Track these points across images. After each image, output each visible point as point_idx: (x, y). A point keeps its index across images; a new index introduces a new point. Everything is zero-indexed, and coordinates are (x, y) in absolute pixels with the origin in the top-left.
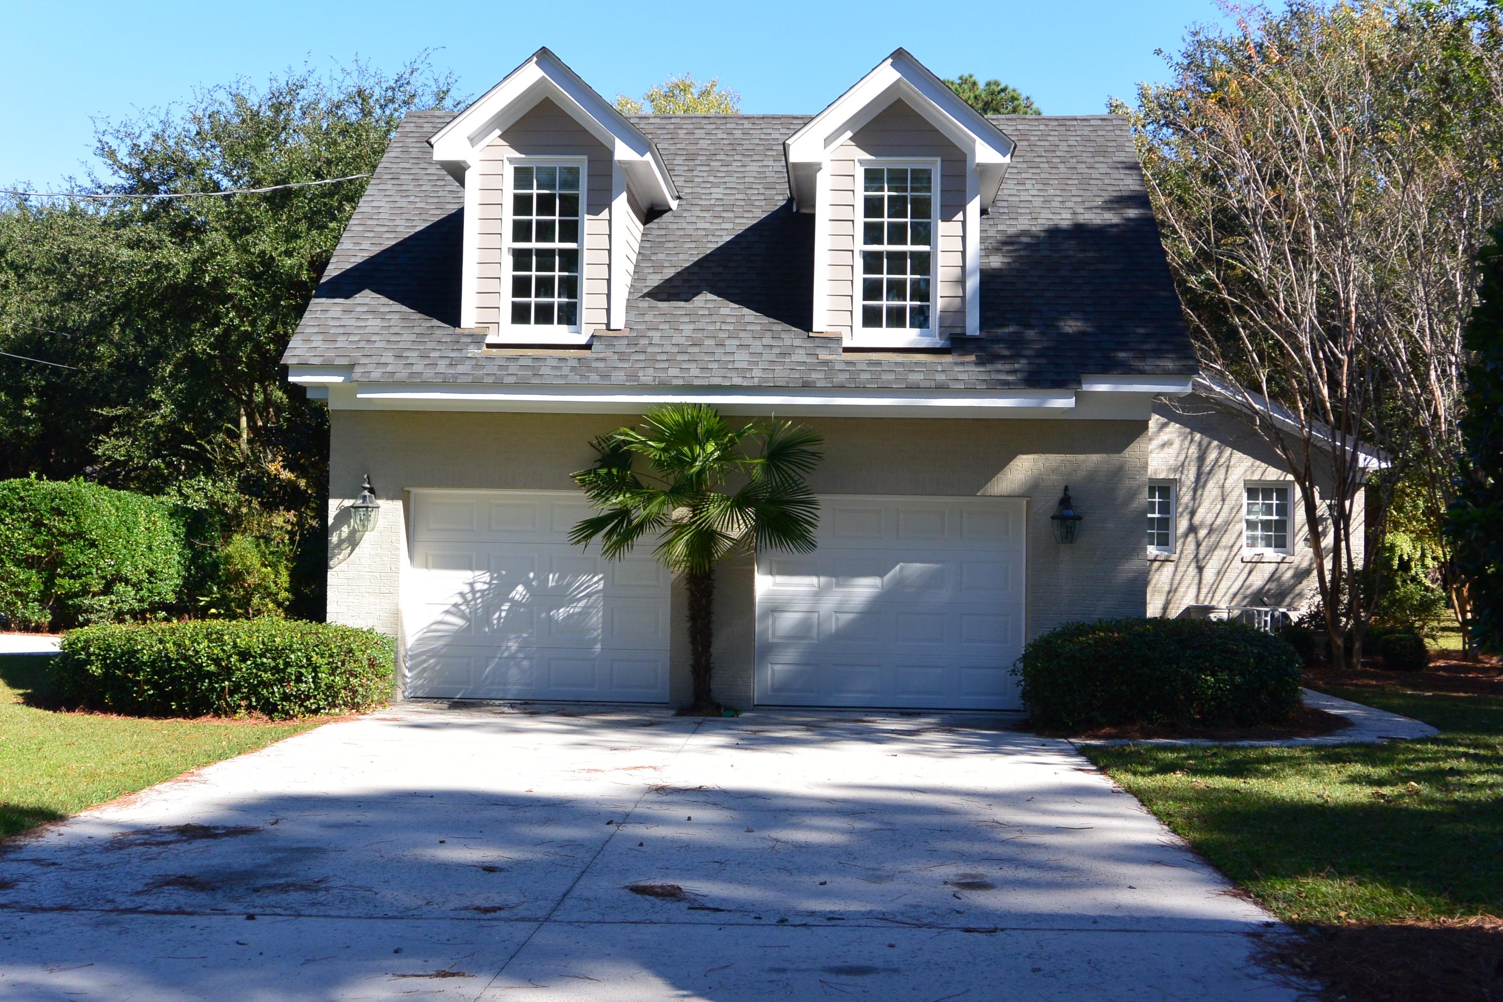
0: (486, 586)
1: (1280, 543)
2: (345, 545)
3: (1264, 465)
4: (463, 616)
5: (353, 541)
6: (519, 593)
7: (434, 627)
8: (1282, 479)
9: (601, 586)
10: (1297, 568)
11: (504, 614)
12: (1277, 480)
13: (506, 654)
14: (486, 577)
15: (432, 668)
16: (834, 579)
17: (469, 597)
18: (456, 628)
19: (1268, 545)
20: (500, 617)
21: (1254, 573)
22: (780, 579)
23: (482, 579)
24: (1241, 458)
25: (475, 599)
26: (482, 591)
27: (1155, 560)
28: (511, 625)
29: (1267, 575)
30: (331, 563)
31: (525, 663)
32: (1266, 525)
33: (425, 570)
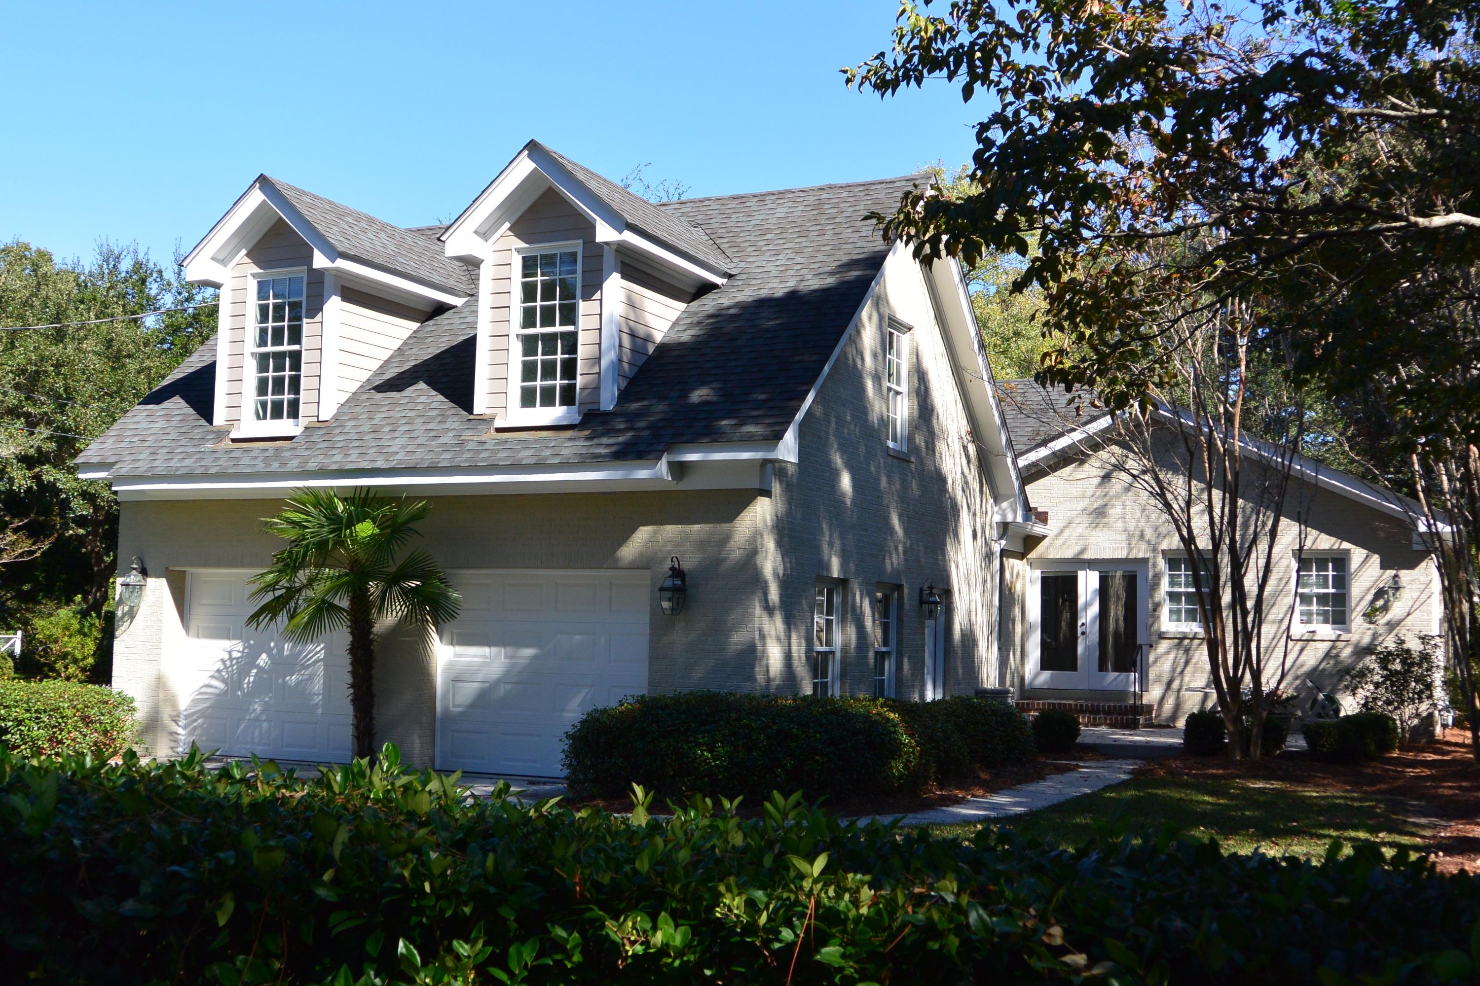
0: (239, 655)
1: (1340, 619)
2: (126, 618)
3: (1315, 532)
4: (223, 681)
5: (131, 615)
6: (263, 660)
7: (204, 690)
8: (1336, 547)
9: (322, 655)
10: (1356, 646)
11: (252, 679)
12: (1330, 549)
13: (253, 716)
14: (240, 647)
15: (201, 726)
16: (503, 650)
17: (228, 663)
18: (218, 691)
19: (1326, 621)
20: (249, 683)
21: (1305, 653)
22: (459, 649)
23: (236, 647)
24: (1288, 525)
25: (232, 666)
26: (237, 659)
27: (1194, 638)
28: (258, 688)
29: (1321, 654)
30: (117, 633)
31: (265, 725)
32: (1322, 599)
33: (197, 640)
